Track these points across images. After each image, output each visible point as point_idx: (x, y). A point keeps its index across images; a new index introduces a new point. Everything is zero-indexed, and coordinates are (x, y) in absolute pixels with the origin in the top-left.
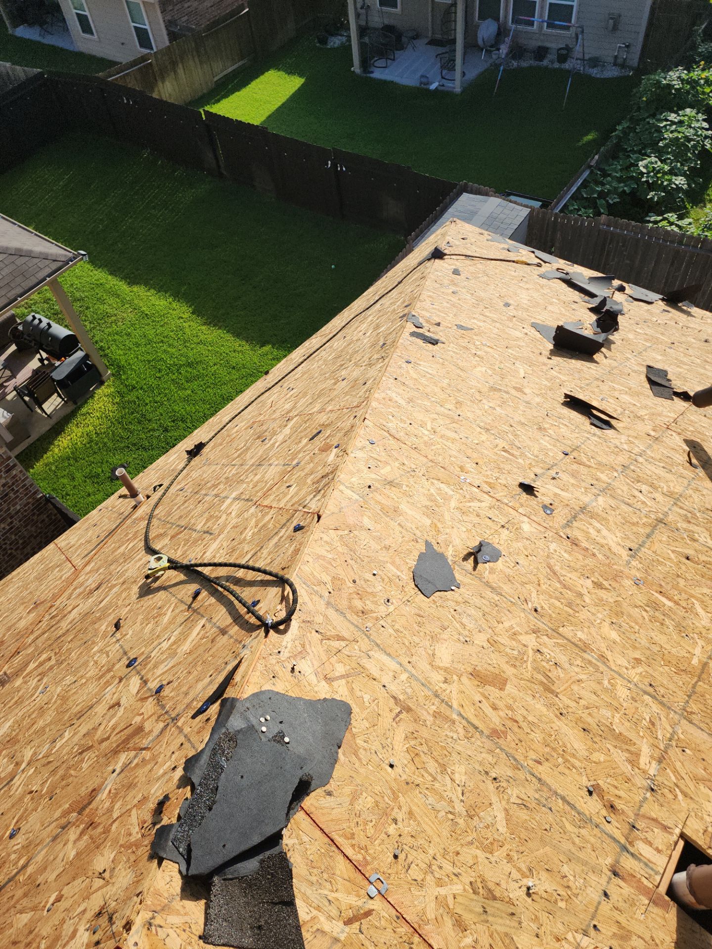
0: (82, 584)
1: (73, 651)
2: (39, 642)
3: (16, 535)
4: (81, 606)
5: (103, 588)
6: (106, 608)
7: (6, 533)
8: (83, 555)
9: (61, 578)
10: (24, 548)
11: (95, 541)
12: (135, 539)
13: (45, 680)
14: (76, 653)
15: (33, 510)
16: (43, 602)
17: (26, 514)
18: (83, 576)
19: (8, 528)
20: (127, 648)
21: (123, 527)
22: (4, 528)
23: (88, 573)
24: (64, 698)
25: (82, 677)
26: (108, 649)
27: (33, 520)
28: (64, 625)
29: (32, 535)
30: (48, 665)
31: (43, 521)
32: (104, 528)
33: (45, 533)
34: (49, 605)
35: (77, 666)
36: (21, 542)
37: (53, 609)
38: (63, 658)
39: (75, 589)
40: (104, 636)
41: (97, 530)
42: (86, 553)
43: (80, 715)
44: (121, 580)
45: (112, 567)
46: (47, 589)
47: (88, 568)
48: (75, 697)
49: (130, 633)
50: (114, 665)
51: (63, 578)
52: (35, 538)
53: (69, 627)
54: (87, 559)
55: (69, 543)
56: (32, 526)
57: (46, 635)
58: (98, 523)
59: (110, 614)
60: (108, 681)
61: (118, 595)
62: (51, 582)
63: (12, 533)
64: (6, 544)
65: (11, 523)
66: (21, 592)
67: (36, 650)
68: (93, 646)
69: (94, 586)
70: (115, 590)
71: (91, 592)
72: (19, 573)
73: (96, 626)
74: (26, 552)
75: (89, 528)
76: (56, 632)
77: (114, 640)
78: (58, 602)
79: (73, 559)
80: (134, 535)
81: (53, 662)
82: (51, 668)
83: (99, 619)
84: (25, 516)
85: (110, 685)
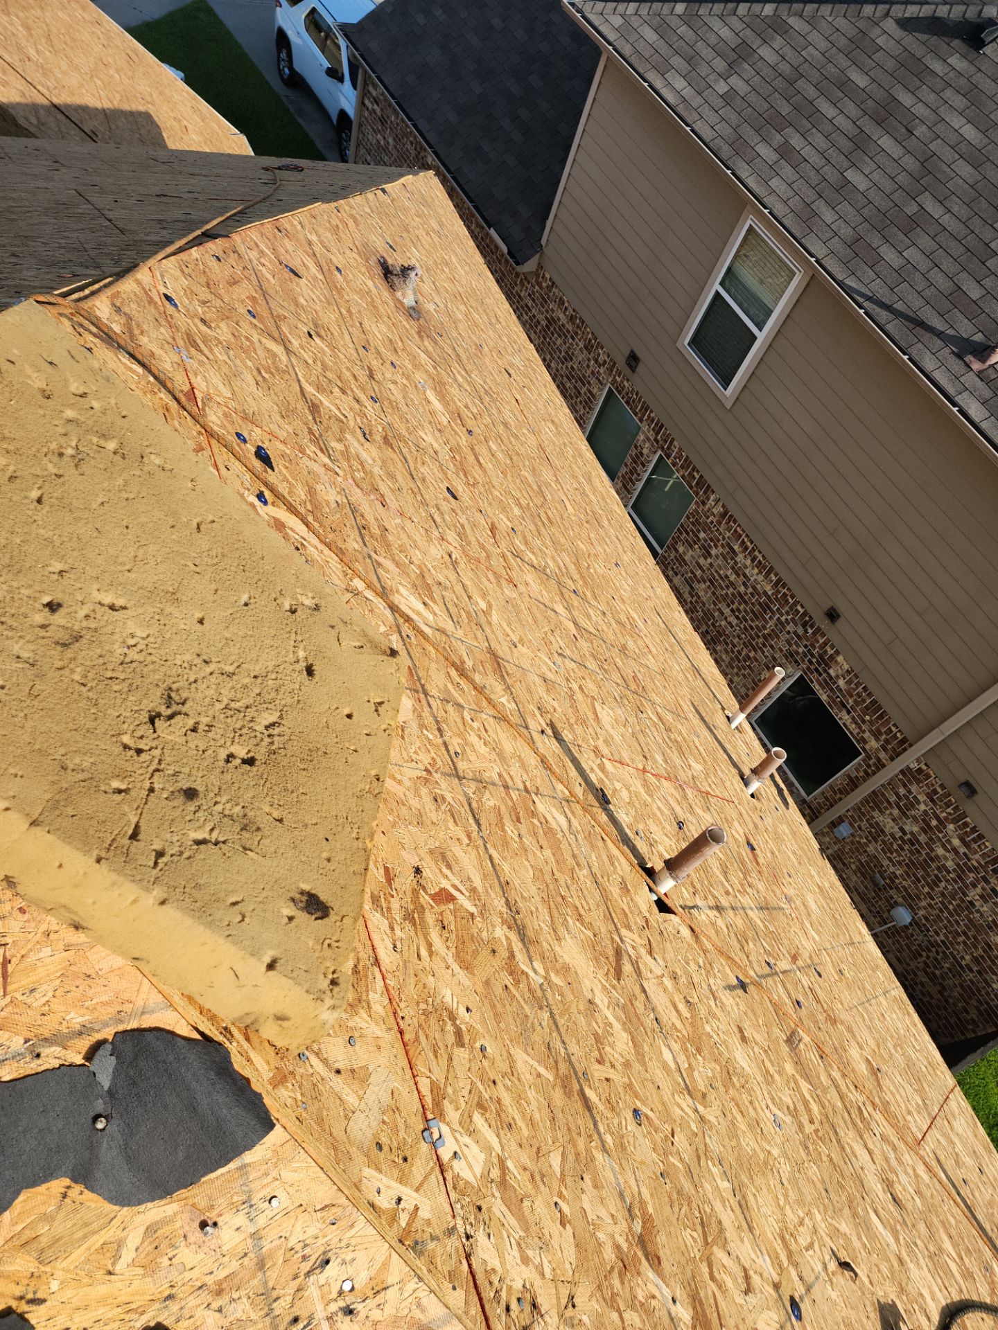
0: (899, 1160)
1: (818, 1167)
2: (833, 1094)
3: (950, 969)
4: (873, 1167)
5: (895, 1214)
6: (868, 1227)
7: (954, 957)
8: (938, 1153)
9: (909, 1113)
10: (926, 973)
11: (957, 1175)
12: (963, 1276)
13: (788, 1119)
14: (815, 1174)
15: (987, 1003)
16: (879, 1085)
17: (983, 992)
18: (910, 1162)
19: (963, 963)
20: (816, 1290)
21: (979, 1241)
22: (962, 958)
23: (914, 1170)
24: (767, 1166)
25: (786, 1196)
26: (816, 1246)
27: (970, 998)
28: (849, 1137)
29: (945, 989)
30: (804, 1119)
31: (967, 1012)
32: (977, 1194)
33: (946, 1009)
34: (877, 1100)
35: (801, 1183)
36: (937, 972)
37: (870, 1109)
38: (811, 1148)
39: (895, 1149)
40: (835, 1232)
41: (973, 1176)
42: (942, 1158)
43: (743, 1207)
44: (904, 1255)
45: (922, 1227)
46: (895, 1086)
47: (921, 1170)
48: (765, 1190)
49: (834, 1295)
50: (796, 1265)
51: (909, 1118)
52: (940, 992)
53: (848, 1149)
54: (934, 1164)
55: (954, 1117)
56: (961, 996)
57: (839, 1104)
58: (984, 1178)
59: (860, 1238)
60: (778, 1257)
61: (883, 1253)
62: (903, 1094)
63: (953, 965)
64: (937, 953)
65: (971, 970)
66: (892, 1037)
67: (825, 1090)
68: (822, 1209)
69: (898, 1187)
70: (891, 1240)
71: (889, 1185)
72: (915, 1025)
73: (846, 1211)
74: (919, 973)
75: (977, 1157)
76: (842, 1124)
77: (827, 1257)
78: (878, 1116)
79: (934, 1133)
80: (967, 1269)
81: (809, 1129)
82: (801, 1127)
83: (855, 1215)
84: (979, 991)
85: (773, 1263)
